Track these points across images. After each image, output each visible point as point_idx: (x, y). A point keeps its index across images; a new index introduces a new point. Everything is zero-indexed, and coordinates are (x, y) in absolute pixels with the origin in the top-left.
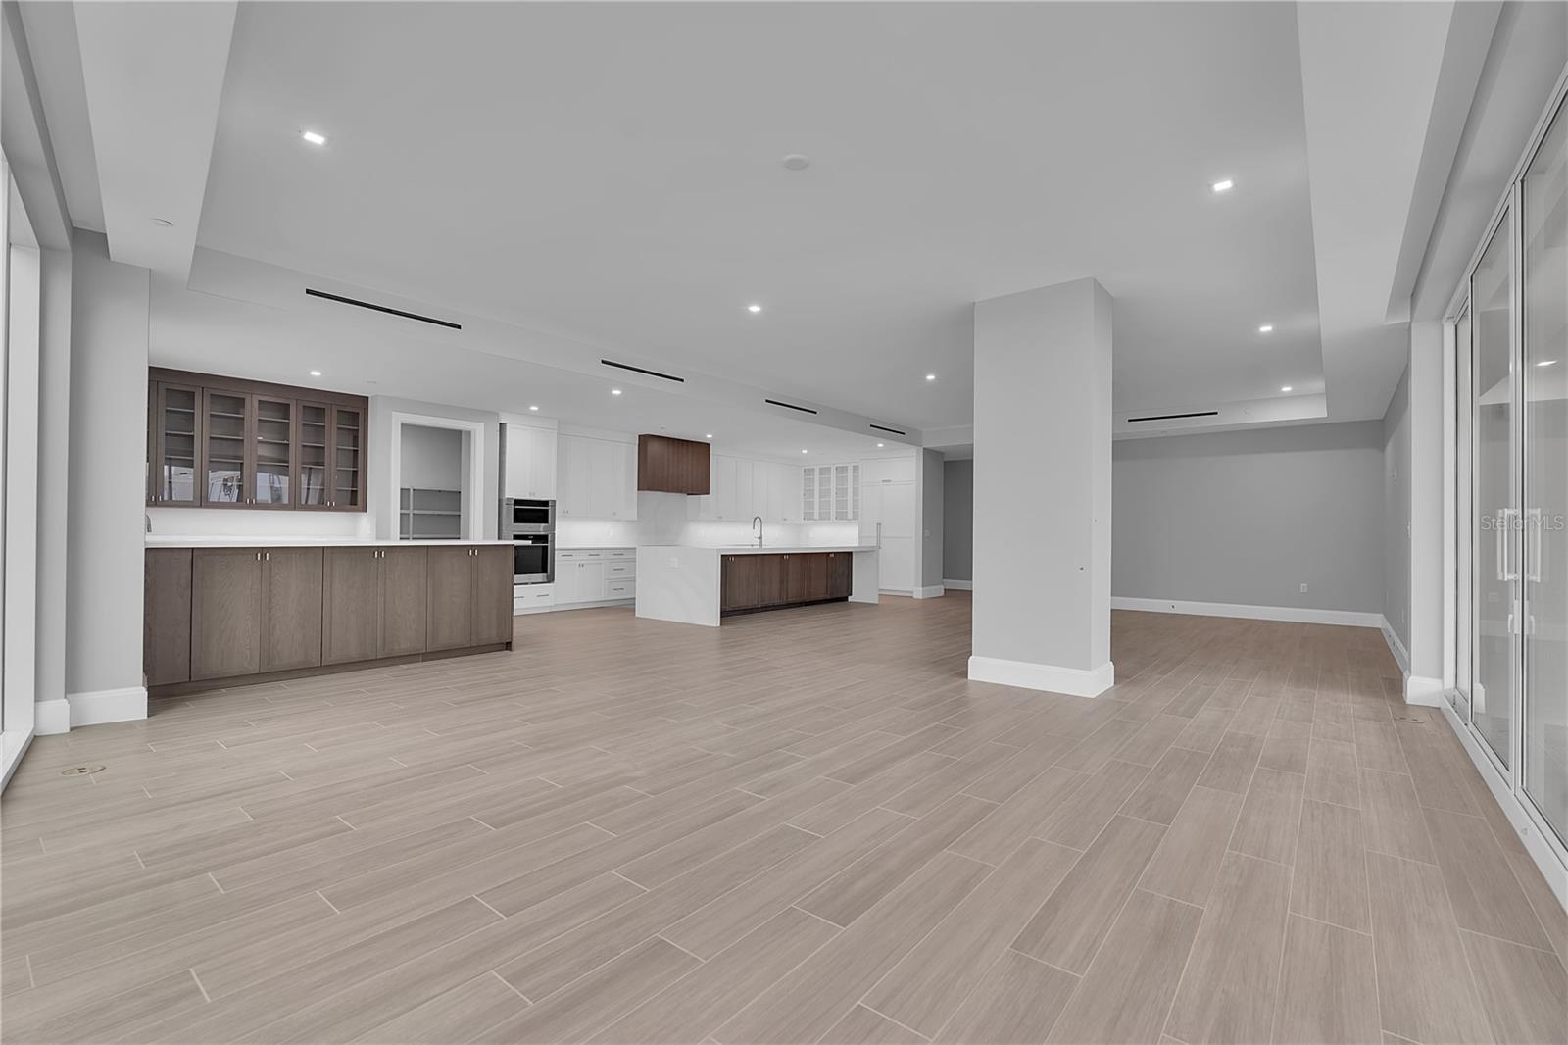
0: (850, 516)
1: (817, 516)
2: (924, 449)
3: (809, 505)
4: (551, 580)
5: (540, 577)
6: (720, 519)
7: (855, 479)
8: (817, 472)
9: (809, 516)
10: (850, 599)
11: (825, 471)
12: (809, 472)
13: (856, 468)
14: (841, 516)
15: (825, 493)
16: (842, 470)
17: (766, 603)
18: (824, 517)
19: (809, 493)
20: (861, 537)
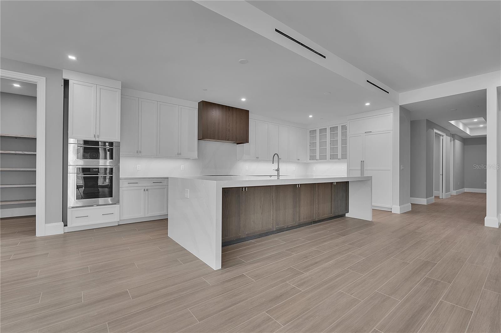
0: (340, 156)
1: (318, 157)
2: (401, 107)
3: (313, 151)
4: (117, 202)
5: (109, 200)
6: (257, 159)
7: (344, 134)
8: (318, 132)
9: (313, 158)
10: (347, 215)
11: (323, 131)
12: (313, 132)
13: (344, 128)
14: (334, 157)
15: (322, 144)
16: (334, 129)
17: (281, 226)
18: (323, 158)
19: (313, 144)
20: (349, 171)
